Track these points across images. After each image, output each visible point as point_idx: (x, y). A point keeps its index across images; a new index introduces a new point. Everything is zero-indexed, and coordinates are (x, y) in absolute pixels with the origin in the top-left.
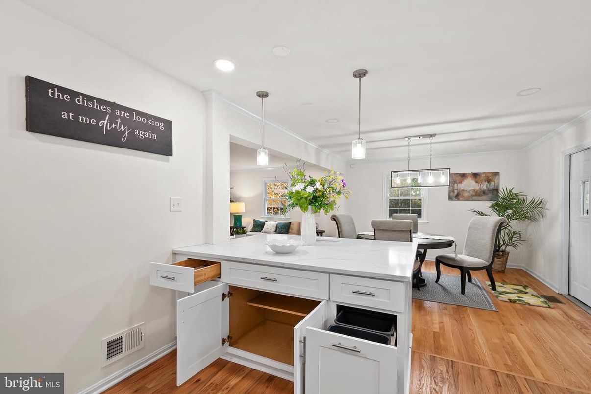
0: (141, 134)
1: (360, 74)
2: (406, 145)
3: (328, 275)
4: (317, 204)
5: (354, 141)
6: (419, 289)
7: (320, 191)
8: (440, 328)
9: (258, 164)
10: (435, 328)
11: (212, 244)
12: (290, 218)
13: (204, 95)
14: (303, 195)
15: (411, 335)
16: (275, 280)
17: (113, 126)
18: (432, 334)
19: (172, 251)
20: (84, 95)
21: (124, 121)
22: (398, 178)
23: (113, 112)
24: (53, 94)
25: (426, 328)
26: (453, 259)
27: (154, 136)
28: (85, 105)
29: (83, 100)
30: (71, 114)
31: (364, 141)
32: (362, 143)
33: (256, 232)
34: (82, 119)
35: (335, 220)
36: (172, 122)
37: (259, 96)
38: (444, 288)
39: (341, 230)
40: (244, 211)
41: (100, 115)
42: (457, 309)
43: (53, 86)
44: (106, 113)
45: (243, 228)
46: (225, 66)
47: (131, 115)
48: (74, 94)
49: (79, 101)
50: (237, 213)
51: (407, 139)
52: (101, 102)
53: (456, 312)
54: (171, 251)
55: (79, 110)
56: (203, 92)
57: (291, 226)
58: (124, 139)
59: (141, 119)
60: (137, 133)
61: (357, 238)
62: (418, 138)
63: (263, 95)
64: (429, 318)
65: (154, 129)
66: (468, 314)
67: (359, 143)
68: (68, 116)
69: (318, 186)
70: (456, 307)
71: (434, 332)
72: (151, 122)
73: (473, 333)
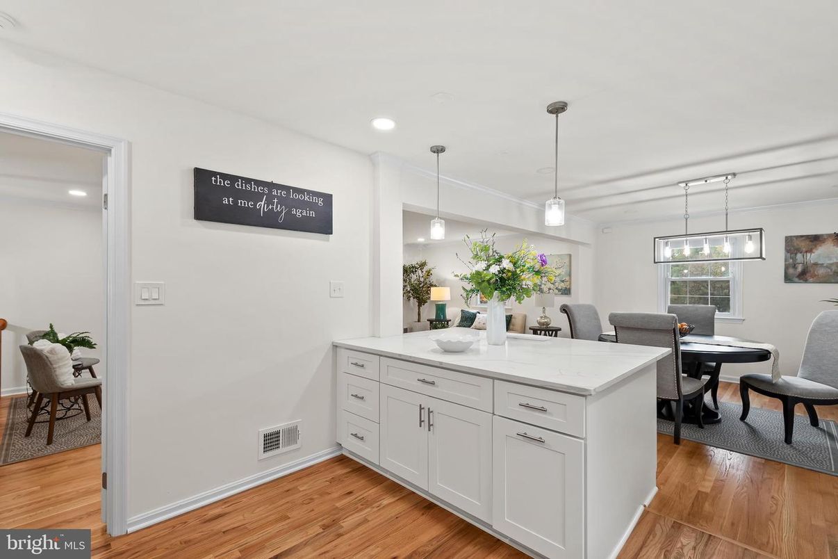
0: (298, 213)
1: (557, 109)
2: (683, 195)
3: (492, 380)
4: (504, 289)
5: (548, 202)
6: (701, 427)
7: (509, 271)
8: (713, 488)
9: (432, 238)
10: (704, 486)
11: (379, 337)
12: (511, 309)
13: (371, 158)
14: (485, 277)
15: (655, 489)
16: (433, 383)
17: (270, 207)
18: (693, 494)
19: (333, 343)
20: (242, 178)
21: (282, 201)
22: (667, 248)
23: (270, 191)
24: (216, 181)
25: (687, 484)
26: (768, 383)
27: (313, 214)
28: (244, 188)
29: (242, 183)
30: (231, 199)
31: (562, 201)
32: (559, 204)
33: (464, 326)
34: (241, 202)
35: (566, 312)
36: (332, 195)
37: (434, 152)
38: (752, 430)
39: (575, 328)
40: (450, 299)
41: (258, 197)
42: (763, 464)
43: (215, 174)
44: (263, 194)
45: (448, 321)
46: (384, 124)
47: (288, 193)
48: (234, 179)
49: (238, 185)
50: (440, 301)
51: (684, 185)
52: (258, 183)
53: (759, 469)
54: (331, 343)
55: (238, 194)
56: (369, 155)
57: (513, 320)
58: (281, 219)
59: (298, 196)
60: (294, 212)
61: (599, 340)
62: (704, 182)
63: (438, 150)
64: (700, 471)
65: (312, 206)
66: (784, 473)
67: (555, 204)
68: (229, 201)
69: (506, 264)
70: (763, 461)
71: (699, 491)
72: (309, 198)
73: (776, 505)
